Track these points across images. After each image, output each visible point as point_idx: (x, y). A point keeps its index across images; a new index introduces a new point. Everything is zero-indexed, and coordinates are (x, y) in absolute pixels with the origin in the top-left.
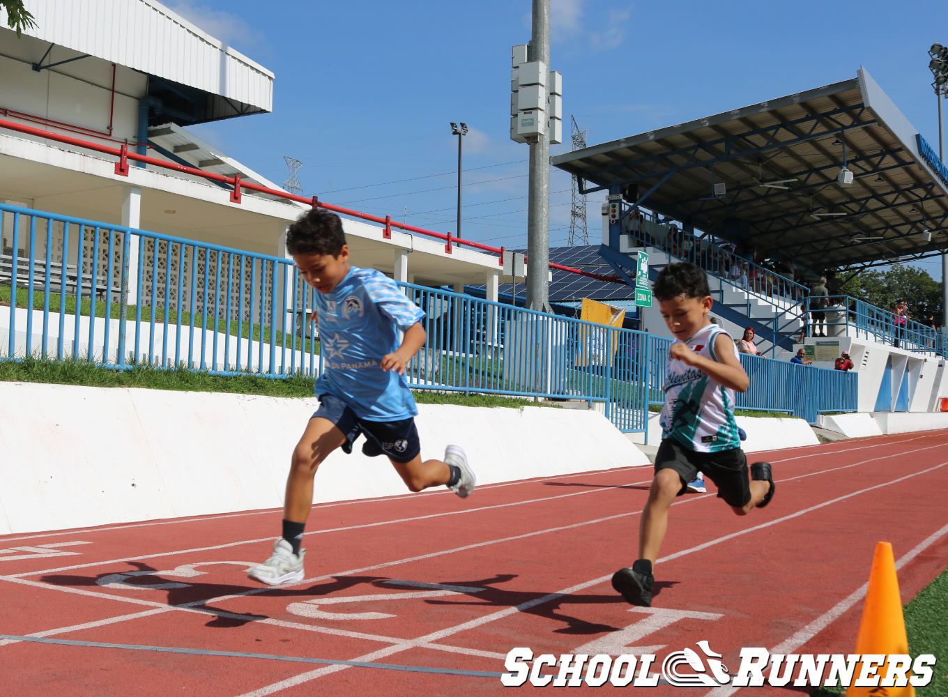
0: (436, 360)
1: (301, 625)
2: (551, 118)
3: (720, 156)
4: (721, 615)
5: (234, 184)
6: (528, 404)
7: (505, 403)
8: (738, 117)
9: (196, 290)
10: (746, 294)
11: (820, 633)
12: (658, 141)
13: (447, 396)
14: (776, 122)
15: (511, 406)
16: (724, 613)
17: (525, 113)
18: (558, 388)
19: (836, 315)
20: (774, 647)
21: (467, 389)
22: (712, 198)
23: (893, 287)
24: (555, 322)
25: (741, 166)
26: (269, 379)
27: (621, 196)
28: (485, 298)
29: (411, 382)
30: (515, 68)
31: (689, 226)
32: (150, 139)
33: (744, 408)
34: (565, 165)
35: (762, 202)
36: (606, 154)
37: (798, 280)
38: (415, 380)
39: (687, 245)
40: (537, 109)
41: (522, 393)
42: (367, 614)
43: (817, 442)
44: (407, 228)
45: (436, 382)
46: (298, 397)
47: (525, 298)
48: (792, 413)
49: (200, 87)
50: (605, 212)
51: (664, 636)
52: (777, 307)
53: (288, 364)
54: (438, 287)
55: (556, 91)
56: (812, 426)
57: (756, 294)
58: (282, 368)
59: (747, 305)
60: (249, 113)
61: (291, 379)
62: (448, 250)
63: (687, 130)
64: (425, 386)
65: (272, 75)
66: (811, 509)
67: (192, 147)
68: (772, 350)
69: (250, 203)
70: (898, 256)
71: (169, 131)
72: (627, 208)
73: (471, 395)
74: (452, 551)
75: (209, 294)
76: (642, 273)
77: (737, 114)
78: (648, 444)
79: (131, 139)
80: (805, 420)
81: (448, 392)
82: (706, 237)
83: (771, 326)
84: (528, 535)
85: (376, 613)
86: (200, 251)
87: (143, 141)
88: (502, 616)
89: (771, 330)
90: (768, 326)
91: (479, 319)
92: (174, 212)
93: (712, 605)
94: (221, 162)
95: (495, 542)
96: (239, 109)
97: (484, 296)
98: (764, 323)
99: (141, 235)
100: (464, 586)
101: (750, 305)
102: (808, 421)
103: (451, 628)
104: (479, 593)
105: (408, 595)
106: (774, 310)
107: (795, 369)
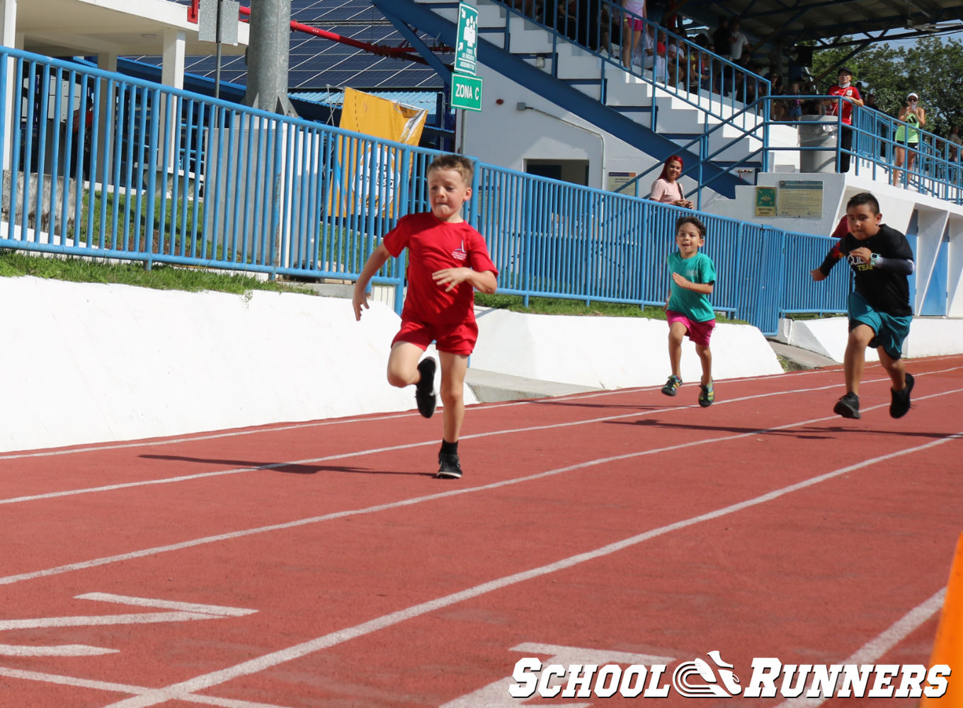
6: (259, 286)
7: (218, 284)
10: (650, 87)
15: (229, 290)
16: (675, 657)
18: (303, 257)
19: (817, 131)
21: (150, 255)
23: (919, 78)
24: (301, 134)
28: (159, 80)
33: (647, 302)
38: (43, 237)
41: (248, 266)
42: (69, 648)
43: (777, 369)
45: (82, 240)
47: (243, 87)
48: (733, 314)
52: (707, 113)
54: (67, 58)
56: (769, 340)
57: (669, 88)
59: (652, 108)
64: (75, 250)
68: (697, 193)
70: (933, 22)
73: (156, 268)
76: (465, 46)
80: (756, 329)
81: (112, 261)
83: (695, 149)
84: (299, 523)
85: (82, 647)
88: (298, 654)
89: (694, 158)
90: (689, 149)
95: (243, 533)
98: (681, 143)
100: (217, 604)
101: (657, 108)
102: (763, 330)
103: (219, 672)
104: (246, 617)
105: (127, 619)
106: (701, 120)
107: (741, 231)
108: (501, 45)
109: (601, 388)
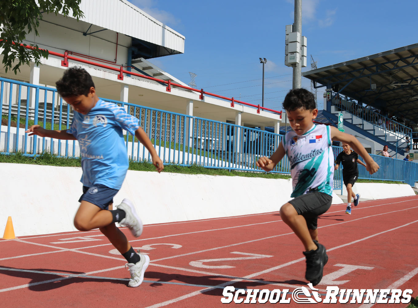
0: (253, 158)
1: (195, 271)
2: (302, 56)
3: (374, 72)
4: (373, 268)
5: (168, 83)
7: (282, 177)
8: (382, 56)
9: (152, 128)
10: (385, 131)
11: (415, 275)
12: (348, 66)
13: (257, 174)
14: (398, 58)
15: (285, 178)
16: (375, 267)
17: (291, 54)
20: (395, 281)
22: (370, 90)
25: (383, 77)
26: (182, 166)
27: (332, 89)
28: (274, 132)
29: (242, 168)
30: (287, 35)
31: (360, 102)
32: (132, 64)
33: (384, 180)
34: (308, 76)
35: (391, 92)
36: (325, 71)
37: (407, 125)
38: (244, 167)
39: (360, 110)
40: (296, 52)
42: (223, 266)
43: (414, 194)
44: (241, 103)
45: (253, 168)
46: (194, 174)
48: (404, 182)
49: (154, 43)
50: (325, 96)
51: (349, 276)
52: (398, 137)
53: (190, 160)
54: (254, 128)
55: (304, 45)
56: (412, 187)
57: (389, 131)
58: (188, 162)
59: (385, 136)
60: (174, 54)
61: (192, 166)
62: (258, 112)
63: (359, 62)
64: (248, 170)
65: (184, 38)
66: (412, 223)
67: (150, 68)
68: (395, 155)
69: (175, 92)
71: (140, 61)
72: (334, 94)
74: (259, 240)
75: (157, 130)
76: (340, 122)
77: (381, 55)
78: (343, 194)
79: (124, 64)
80: (409, 185)
81: (258, 172)
82: (368, 107)
83: (395, 145)
85: (227, 266)
86: (153, 112)
87: (129, 65)
88: (280, 267)
89: (395, 147)
90: (394, 145)
91: (271, 141)
92: (142, 95)
93: (370, 264)
94: (162, 74)
95: (277, 236)
96: (170, 52)
97: (273, 132)
98: (392, 143)
99: (128, 105)
100: (264, 254)
101: (386, 136)
102: (411, 185)
103: (259, 273)
104: (270, 258)
105: (241, 258)
106: (396, 138)
107: (405, 163)
108: (351, 123)
109: (373, 199)
